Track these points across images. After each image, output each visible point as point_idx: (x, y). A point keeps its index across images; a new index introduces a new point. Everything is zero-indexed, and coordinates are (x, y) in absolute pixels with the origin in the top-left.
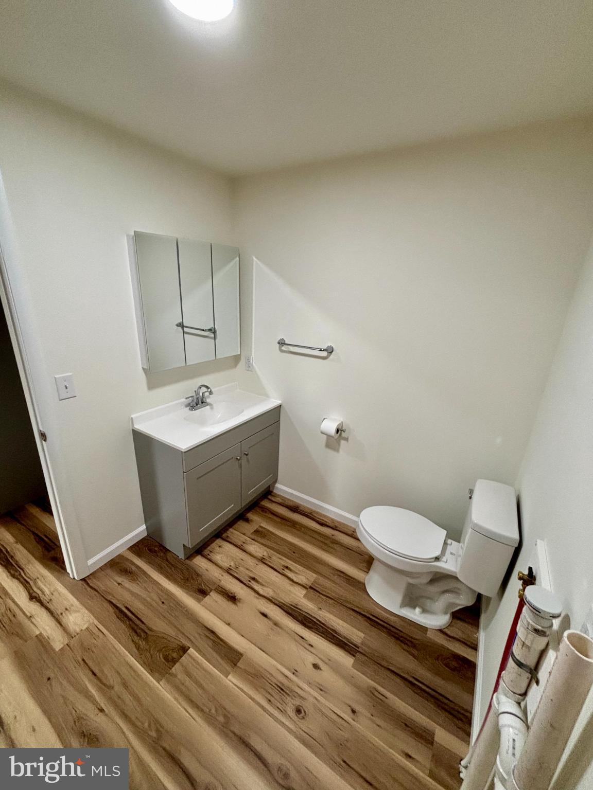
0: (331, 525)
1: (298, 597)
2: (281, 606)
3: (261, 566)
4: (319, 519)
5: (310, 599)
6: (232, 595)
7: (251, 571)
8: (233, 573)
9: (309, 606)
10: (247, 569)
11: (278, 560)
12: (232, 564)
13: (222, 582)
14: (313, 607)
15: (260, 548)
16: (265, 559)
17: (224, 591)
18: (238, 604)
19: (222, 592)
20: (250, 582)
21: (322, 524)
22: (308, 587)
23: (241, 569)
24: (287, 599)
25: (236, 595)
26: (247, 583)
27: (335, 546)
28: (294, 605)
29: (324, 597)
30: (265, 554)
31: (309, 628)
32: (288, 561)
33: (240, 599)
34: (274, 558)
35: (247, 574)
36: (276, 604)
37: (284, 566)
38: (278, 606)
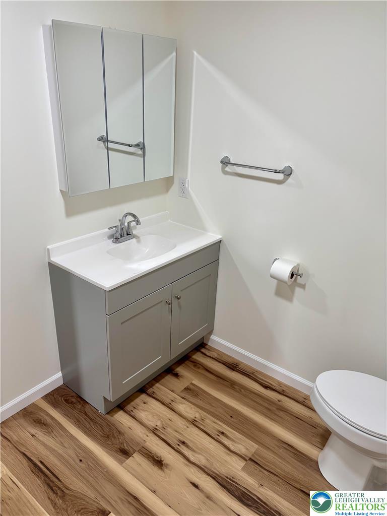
0: (278, 388)
1: (235, 468)
2: (215, 477)
3: (192, 429)
4: (262, 380)
5: (251, 474)
6: (158, 459)
7: (181, 434)
8: (159, 434)
9: (249, 481)
10: (176, 431)
11: (213, 425)
12: (159, 423)
13: (147, 443)
14: (253, 483)
15: (191, 408)
16: (196, 421)
17: (149, 453)
18: (165, 470)
19: (146, 454)
20: (179, 446)
21: (266, 387)
22: (247, 459)
23: (169, 430)
24: (222, 470)
25: (162, 459)
26: (176, 447)
27: (281, 414)
28: (229, 477)
29: (266, 473)
30: (197, 415)
32: (224, 426)
33: (167, 465)
34: (207, 421)
35: (176, 437)
36: (208, 475)
37: (219, 432)
38: (211, 477)
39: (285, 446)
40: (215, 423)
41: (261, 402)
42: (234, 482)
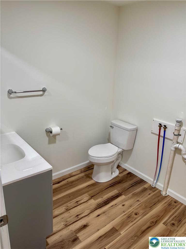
0: (61, 180)
1: (93, 203)
3: (71, 211)
5: (97, 199)
6: (83, 227)
7: (72, 216)
8: (69, 224)
9: (100, 200)
10: (70, 217)
11: (72, 203)
12: (63, 223)
13: (73, 230)
15: (59, 209)
16: (67, 209)
17: (79, 230)
18: (89, 224)
20: (78, 217)
21: (59, 183)
22: (91, 198)
23: (68, 220)
24: (94, 206)
25: (84, 225)
26: (78, 219)
27: (74, 183)
28: (97, 205)
29: (98, 195)
30: (64, 208)
31: (109, 203)
32: (74, 200)
33: (87, 223)
34: (69, 205)
35: (73, 218)
36: (95, 211)
37: (76, 203)
38: (96, 210)
39: (88, 187)
40: (70, 203)
41: (66, 187)
42: (99, 204)
